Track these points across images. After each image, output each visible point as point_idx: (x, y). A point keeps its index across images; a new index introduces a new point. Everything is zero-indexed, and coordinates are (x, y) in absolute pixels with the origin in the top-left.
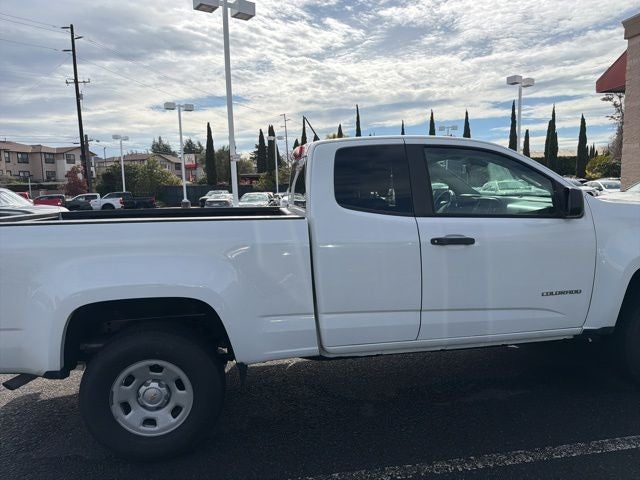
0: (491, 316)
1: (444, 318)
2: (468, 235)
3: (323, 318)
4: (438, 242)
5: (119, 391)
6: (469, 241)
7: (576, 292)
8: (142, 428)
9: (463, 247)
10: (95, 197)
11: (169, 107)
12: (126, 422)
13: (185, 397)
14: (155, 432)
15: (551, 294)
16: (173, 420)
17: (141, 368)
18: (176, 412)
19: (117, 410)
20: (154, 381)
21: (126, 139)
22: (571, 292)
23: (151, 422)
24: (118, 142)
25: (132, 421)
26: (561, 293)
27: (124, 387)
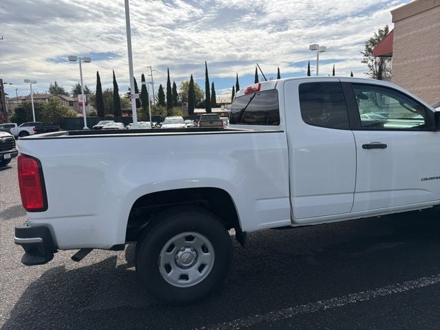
2: (383, 142)
3: (294, 200)
4: (366, 147)
5: (164, 256)
6: (383, 146)
8: (179, 281)
10: (14, 126)
11: (72, 59)
12: (168, 278)
13: (208, 257)
14: (188, 284)
15: (427, 179)
16: (200, 275)
17: (179, 239)
18: (201, 268)
19: (162, 270)
21: (35, 82)
22: (437, 178)
23: (185, 277)
24: (29, 85)
25: (172, 277)
26: (432, 178)
27: (168, 253)
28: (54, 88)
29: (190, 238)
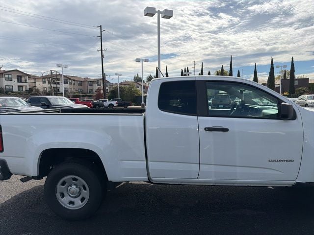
0: (238, 170)
1: (212, 168)
2: (225, 127)
3: (150, 163)
4: (209, 129)
5: (60, 188)
6: (226, 130)
7: (291, 161)
8: (68, 205)
9: (222, 132)
10: (106, 101)
11: (138, 60)
12: (62, 202)
13: (86, 193)
14: (73, 207)
15: (275, 161)
16: (81, 203)
17: (68, 179)
18: (83, 200)
19: (58, 196)
20: (74, 185)
21: (121, 75)
22: (287, 161)
23: (72, 203)
24: (117, 76)
25: (64, 201)
26: (281, 161)
27: (62, 186)
28: (136, 78)
29: (75, 180)
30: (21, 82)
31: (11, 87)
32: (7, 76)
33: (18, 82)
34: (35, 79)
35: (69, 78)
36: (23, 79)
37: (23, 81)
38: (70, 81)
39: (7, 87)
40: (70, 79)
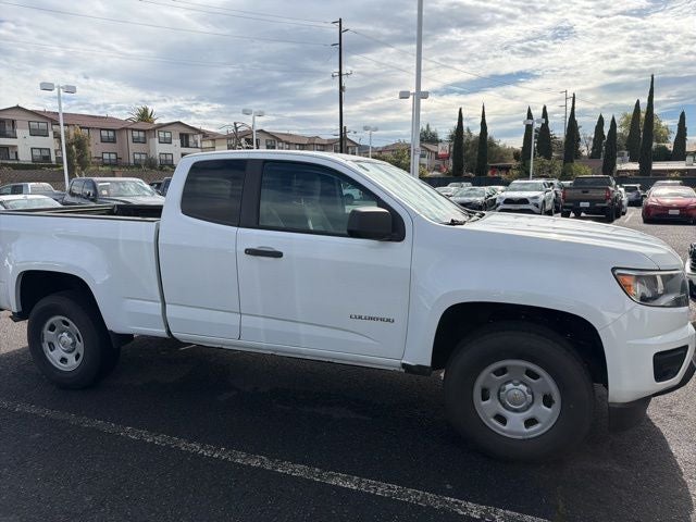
5: (48, 335)
6: (277, 255)
7: (388, 320)
8: (59, 363)
11: (404, 95)
12: (51, 356)
13: (81, 347)
14: (66, 368)
16: (75, 363)
17: (58, 321)
18: (77, 357)
19: (46, 347)
20: (66, 331)
23: (65, 360)
24: (368, 132)
25: (54, 357)
26: (371, 319)
27: (50, 332)
28: (425, 133)
29: (66, 324)
30: (187, 146)
31: (169, 157)
32: (162, 135)
33: (182, 146)
34: (213, 140)
35: (278, 138)
36: (191, 140)
37: (191, 144)
38: (280, 144)
39: (163, 157)
40: (280, 141)
